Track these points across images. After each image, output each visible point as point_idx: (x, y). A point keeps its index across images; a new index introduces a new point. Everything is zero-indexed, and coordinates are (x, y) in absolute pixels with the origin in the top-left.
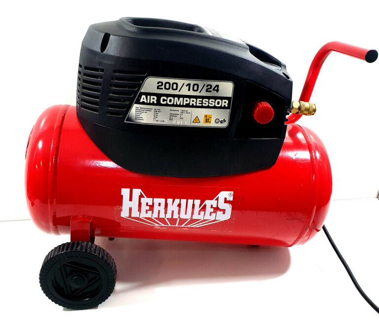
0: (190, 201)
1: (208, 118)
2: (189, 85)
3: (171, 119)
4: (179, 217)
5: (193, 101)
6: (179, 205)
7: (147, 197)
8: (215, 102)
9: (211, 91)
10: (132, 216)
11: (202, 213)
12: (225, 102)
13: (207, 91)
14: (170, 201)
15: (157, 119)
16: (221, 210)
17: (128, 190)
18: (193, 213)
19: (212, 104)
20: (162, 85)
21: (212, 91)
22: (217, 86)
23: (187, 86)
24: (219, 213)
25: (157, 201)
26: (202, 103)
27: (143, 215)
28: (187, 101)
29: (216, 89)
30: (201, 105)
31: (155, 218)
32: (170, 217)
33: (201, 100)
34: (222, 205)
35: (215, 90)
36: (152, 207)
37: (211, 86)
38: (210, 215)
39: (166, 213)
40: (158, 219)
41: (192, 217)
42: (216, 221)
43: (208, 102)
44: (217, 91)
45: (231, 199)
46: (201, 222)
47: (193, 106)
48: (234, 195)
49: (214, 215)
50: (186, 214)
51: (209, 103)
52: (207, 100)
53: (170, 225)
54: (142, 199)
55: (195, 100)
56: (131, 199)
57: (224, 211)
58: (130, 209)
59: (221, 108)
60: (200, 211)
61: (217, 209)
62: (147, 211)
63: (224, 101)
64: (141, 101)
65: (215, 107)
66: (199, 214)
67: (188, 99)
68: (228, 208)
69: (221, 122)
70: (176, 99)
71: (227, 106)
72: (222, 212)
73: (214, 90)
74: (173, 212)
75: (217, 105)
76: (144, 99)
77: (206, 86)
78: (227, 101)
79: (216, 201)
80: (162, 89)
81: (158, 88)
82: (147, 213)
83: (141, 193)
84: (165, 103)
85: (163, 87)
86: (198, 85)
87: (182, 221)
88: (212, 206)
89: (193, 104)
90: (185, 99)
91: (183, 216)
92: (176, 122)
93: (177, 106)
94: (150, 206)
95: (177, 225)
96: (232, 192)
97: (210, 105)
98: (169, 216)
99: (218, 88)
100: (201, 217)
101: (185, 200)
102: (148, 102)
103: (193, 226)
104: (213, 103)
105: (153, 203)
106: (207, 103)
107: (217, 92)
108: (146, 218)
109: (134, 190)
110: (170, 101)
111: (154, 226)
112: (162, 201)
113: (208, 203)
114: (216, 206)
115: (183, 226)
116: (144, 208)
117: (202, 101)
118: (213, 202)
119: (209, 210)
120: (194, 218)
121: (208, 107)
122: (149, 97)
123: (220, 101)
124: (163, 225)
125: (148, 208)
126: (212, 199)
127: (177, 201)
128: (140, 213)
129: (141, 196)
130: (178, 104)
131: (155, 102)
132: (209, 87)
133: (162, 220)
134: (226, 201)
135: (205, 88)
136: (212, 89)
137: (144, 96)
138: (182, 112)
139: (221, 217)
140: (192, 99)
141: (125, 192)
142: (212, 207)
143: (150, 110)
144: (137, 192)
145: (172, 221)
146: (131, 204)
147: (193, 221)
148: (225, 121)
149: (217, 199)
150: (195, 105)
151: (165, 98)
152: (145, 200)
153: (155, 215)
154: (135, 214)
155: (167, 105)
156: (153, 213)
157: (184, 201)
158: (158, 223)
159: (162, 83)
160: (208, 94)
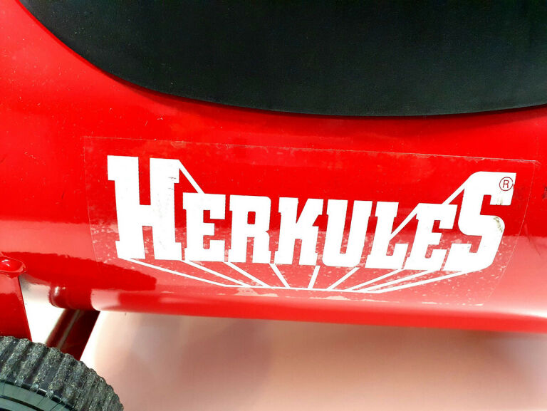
0: (362, 209)
4: (319, 262)
6: (322, 222)
7: (206, 190)
10: (159, 255)
11: (401, 248)
14: (288, 205)
16: (465, 239)
17: (132, 163)
18: (367, 250)
24: (459, 249)
25: (241, 203)
27: (196, 253)
31: (239, 265)
32: (290, 262)
34: (472, 221)
36: (224, 227)
38: (428, 255)
39: (273, 247)
40: (249, 265)
41: (363, 261)
42: (444, 273)
45: (504, 198)
46: (394, 277)
48: (516, 187)
49: (439, 254)
50: (344, 250)
53: (287, 287)
54: (186, 196)
56: (145, 198)
57: (475, 242)
58: (148, 233)
60: (394, 241)
61: (453, 234)
62: (207, 240)
66: (390, 251)
68: (492, 229)
72: (468, 246)
74: (298, 244)
79: (455, 207)
82: (207, 246)
83: (181, 172)
87: (327, 275)
88: (437, 223)
91: (332, 257)
94: (217, 223)
95: (310, 287)
96: (513, 176)
98: (285, 256)
100: (395, 263)
101: (344, 203)
103: (365, 291)
105: (229, 214)
108: (207, 264)
109: (156, 164)
111: (235, 290)
112: (261, 205)
113: (425, 213)
114: (450, 226)
115: (330, 289)
116: (197, 228)
118: (443, 212)
119: (425, 236)
120: (371, 263)
124: (265, 286)
125: (210, 229)
126: (440, 202)
127: (314, 206)
128: (184, 246)
129: (182, 188)
133: (263, 271)
134: (488, 208)
139: (462, 261)
141: (121, 170)
142: (436, 228)
144: (166, 171)
145: (297, 272)
146: (146, 215)
147: (364, 274)
149: (458, 201)
152: (197, 202)
153: (238, 254)
154: (167, 248)
156: (228, 246)
157: (337, 208)
158: (247, 280)
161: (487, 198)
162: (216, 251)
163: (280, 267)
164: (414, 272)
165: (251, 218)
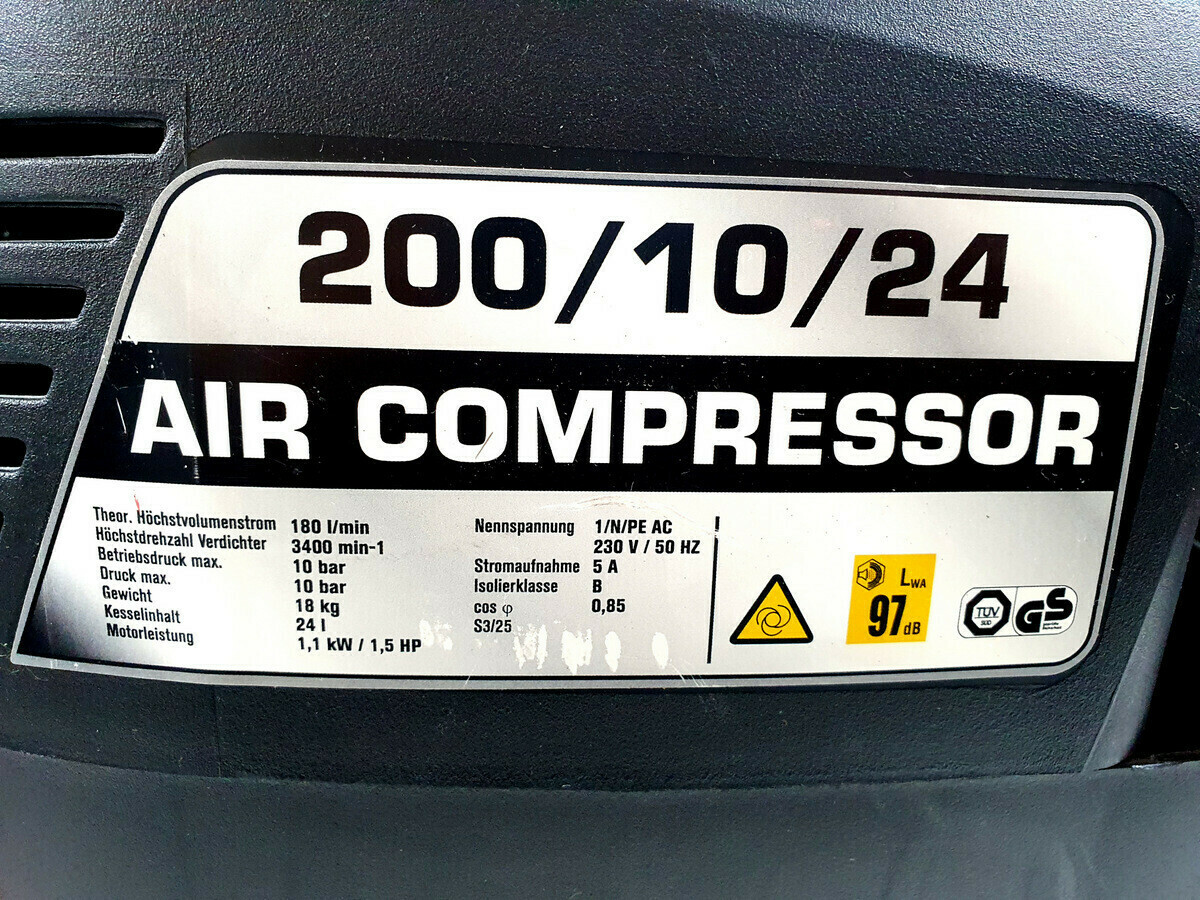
2: (674, 240)
3: (490, 621)
5: (727, 419)
8: (964, 423)
9: (919, 308)
12: (1069, 421)
13: (879, 302)
15: (336, 626)
19: (932, 443)
20: (357, 252)
21: (937, 306)
22: (992, 246)
23: (646, 252)
26: (831, 434)
28: (655, 419)
29: (976, 276)
30: (812, 457)
33: (816, 400)
35: (969, 294)
37: (923, 245)
43: (898, 422)
44: (992, 297)
47: (725, 475)
51: (902, 434)
52: (884, 404)
55: (746, 405)
59: (1021, 475)
63: (1056, 405)
64: (143, 446)
65: (963, 475)
67: (671, 403)
70: (537, 402)
71: (1082, 455)
73: (954, 289)
75: (983, 453)
76: (161, 418)
77: (864, 246)
78: (1088, 409)
80: (362, 294)
81: (312, 286)
84: (413, 447)
85: (371, 273)
86: (774, 242)
89: (725, 453)
90: (638, 402)
92: (555, 643)
93: (547, 475)
97: (914, 454)
99: (996, 270)
102: (218, 446)
104: (950, 434)
106: (884, 435)
107: (990, 311)
110: (472, 425)
117: (827, 416)
121: (895, 476)
122: (213, 392)
123: (1018, 405)
130: (564, 451)
131: (301, 450)
132: (904, 257)
135: (860, 270)
136: (930, 288)
137: (159, 391)
138: (614, 539)
140: (710, 402)
143: (242, 533)
150: (746, 455)
151: (412, 401)
155: (433, 472)
159: (355, 226)
160: (892, 338)
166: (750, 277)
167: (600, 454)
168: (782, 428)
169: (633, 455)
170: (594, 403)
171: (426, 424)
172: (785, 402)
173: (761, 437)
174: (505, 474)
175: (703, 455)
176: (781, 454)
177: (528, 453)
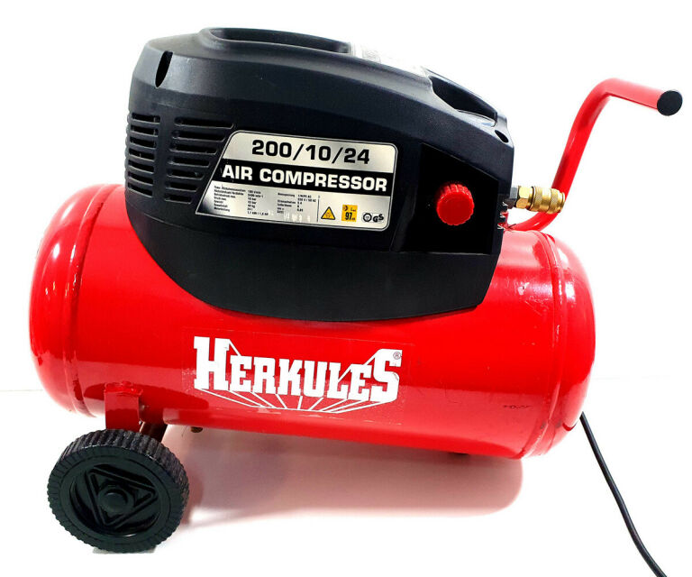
0: (322, 366)
1: (349, 211)
2: (312, 148)
3: (280, 211)
4: (302, 394)
5: (321, 178)
6: (302, 372)
7: (242, 355)
8: (362, 182)
9: (353, 161)
10: (216, 388)
11: (344, 387)
12: (381, 183)
13: (346, 160)
14: (284, 363)
15: (254, 210)
16: (379, 384)
17: (206, 340)
18: (327, 388)
19: (356, 185)
20: (261, 147)
21: (356, 161)
22: (366, 152)
23: (308, 149)
24: (376, 389)
25: (260, 362)
26: (338, 182)
27: (236, 387)
28: (309, 177)
29: (363, 156)
30: (335, 186)
31: (257, 394)
32: (286, 394)
33: (336, 176)
34: (381, 375)
35: (362, 159)
36: (250, 373)
37: (354, 151)
38: (360, 392)
39: (277, 385)
40: (264, 394)
41: (326, 394)
42: (371, 403)
43: (350, 181)
44: (366, 160)
45: (397, 363)
46: (344, 404)
47: (320, 188)
48: (403, 357)
49: (366, 391)
50: (314, 388)
51: (351, 183)
52: (348, 178)
53: (286, 408)
54: (232, 357)
55: (324, 176)
56: (211, 358)
57: (384, 385)
58: (211, 375)
59: (373, 192)
60: (340, 384)
61: (371, 381)
62: (241, 380)
63: (379, 180)
64: (224, 176)
65: (362, 191)
66: (339, 389)
67: (311, 175)
68: (393, 380)
69: (376, 221)
70: (289, 173)
71: (384, 189)
72: (381, 388)
73: (359, 159)
74: (290, 383)
75: (366, 188)
76: (228, 172)
77: (343, 151)
78: (385, 181)
79: (371, 367)
80: (262, 154)
81: (254, 152)
82: (241, 383)
83: (230, 346)
84: (268, 179)
85: (264, 150)
86: (329, 149)
87: (309, 401)
88: (362, 375)
89: (320, 184)
90: (306, 174)
91: (309, 392)
92: (291, 216)
93: (290, 186)
94: (247, 371)
95: (299, 409)
96: (401, 351)
97: (353, 187)
98: (283, 390)
99: (367, 155)
100: (342, 395)
101: (313, 363)
102: (237, 177)
103: (329, 411)
104: (359, 184)
105: (253, 366)
106: (348, 184)
107: (366, 163)
108: (241, 393)
109: (218, 341)
110: (278, 176)
111: (257, 409)
112: (270, 362)
113: (355, 369)
114: (369, 376)
115: (310, 410)
116: (237, 374)
117: (338, 179)
118: (365, 369)
119: (356, 382)
120: (330, 395)
121: (349, 191)
122: (237, 168)
123: (372, 180)
124: (274, 407)
125: (243, 374)
126: (363, 363)
127: (297, 364)
128: (230, 383)
129: (230, 353)
130: (293, 182)
131: (250, 178)
132: (350, 153)
133: (272, 398)
134: (388, 368)
135: (343, 155)
136: (355, 158)
137: (228, 167)
138: (301, 198)
139: (381, 397)
140: (318, 175)
141: (201, 344)
142: (362, 376)
143: (240, 192)
144: (223, 345)
145: (290, 400)
146: (211, 366)
147: (327, 402)
148: (383, 218)
149: (372, 363)
150: (324, 185)
151: (269, 171)
152: (237, 360)
153: (258, 388)
154: (220, 384)
155: (271, 184)
156: (253, 384)
157: (309, 365)
158: (264, 404)
159: (261, 142)
160: (348, 167)
161: (387, 363)
162: (246, 387)
163: (280, 396)
164: (355, 401)
165: (265, 369)
166: (324, 155)
167: (299, 183)
168: (330, 181)
169: (305, 184)
170: (298, 174)
171: (271, 176)
172: (331, 176)
173: (327, 182)
174: (283, 185)
175: (317, 185)
176: (330, 185)
177: (287, 182)
